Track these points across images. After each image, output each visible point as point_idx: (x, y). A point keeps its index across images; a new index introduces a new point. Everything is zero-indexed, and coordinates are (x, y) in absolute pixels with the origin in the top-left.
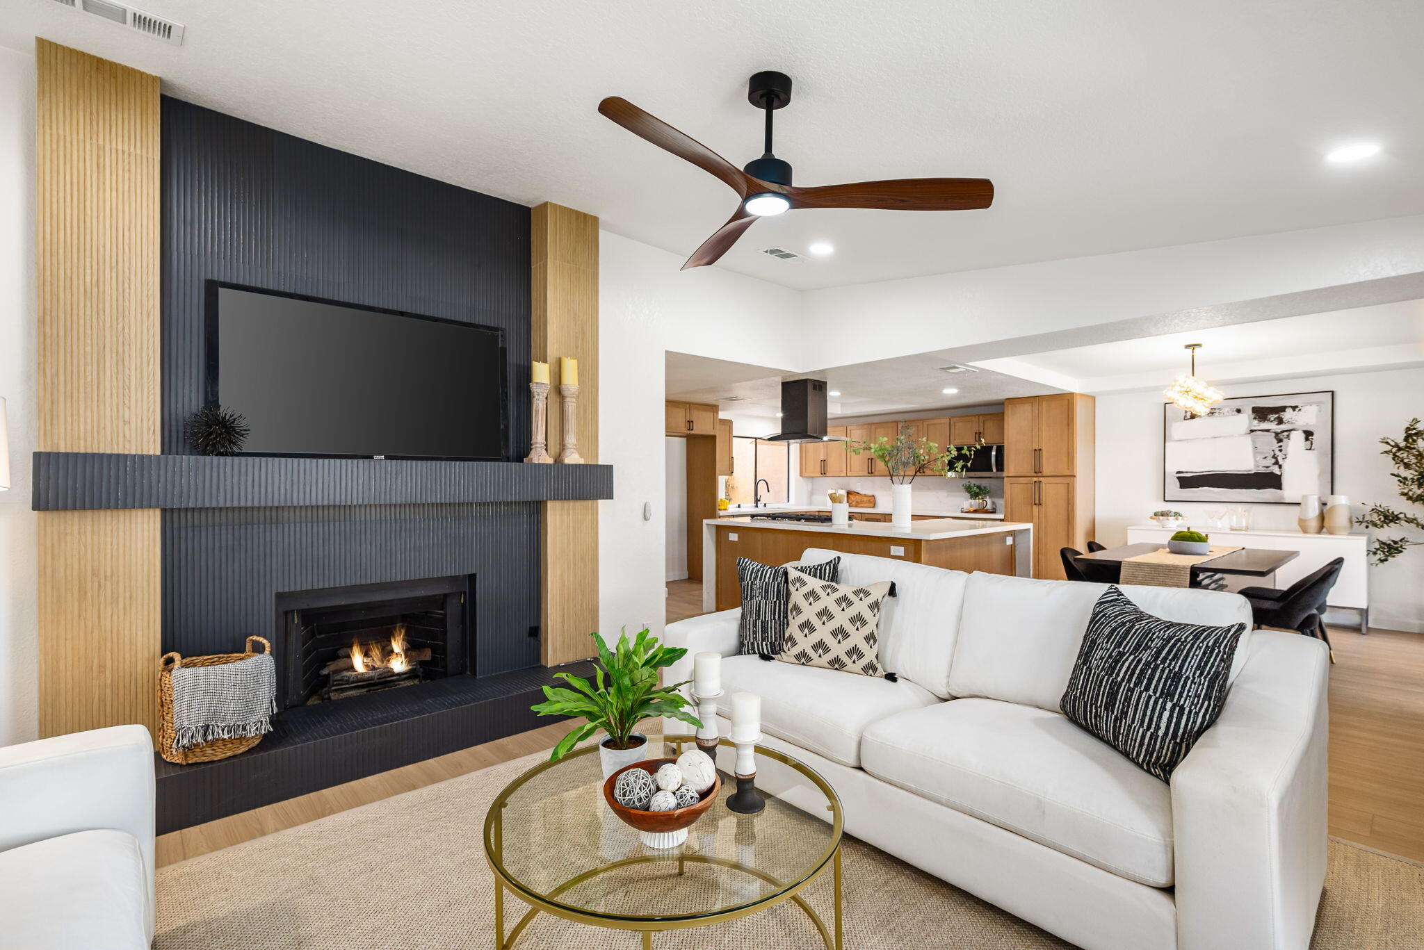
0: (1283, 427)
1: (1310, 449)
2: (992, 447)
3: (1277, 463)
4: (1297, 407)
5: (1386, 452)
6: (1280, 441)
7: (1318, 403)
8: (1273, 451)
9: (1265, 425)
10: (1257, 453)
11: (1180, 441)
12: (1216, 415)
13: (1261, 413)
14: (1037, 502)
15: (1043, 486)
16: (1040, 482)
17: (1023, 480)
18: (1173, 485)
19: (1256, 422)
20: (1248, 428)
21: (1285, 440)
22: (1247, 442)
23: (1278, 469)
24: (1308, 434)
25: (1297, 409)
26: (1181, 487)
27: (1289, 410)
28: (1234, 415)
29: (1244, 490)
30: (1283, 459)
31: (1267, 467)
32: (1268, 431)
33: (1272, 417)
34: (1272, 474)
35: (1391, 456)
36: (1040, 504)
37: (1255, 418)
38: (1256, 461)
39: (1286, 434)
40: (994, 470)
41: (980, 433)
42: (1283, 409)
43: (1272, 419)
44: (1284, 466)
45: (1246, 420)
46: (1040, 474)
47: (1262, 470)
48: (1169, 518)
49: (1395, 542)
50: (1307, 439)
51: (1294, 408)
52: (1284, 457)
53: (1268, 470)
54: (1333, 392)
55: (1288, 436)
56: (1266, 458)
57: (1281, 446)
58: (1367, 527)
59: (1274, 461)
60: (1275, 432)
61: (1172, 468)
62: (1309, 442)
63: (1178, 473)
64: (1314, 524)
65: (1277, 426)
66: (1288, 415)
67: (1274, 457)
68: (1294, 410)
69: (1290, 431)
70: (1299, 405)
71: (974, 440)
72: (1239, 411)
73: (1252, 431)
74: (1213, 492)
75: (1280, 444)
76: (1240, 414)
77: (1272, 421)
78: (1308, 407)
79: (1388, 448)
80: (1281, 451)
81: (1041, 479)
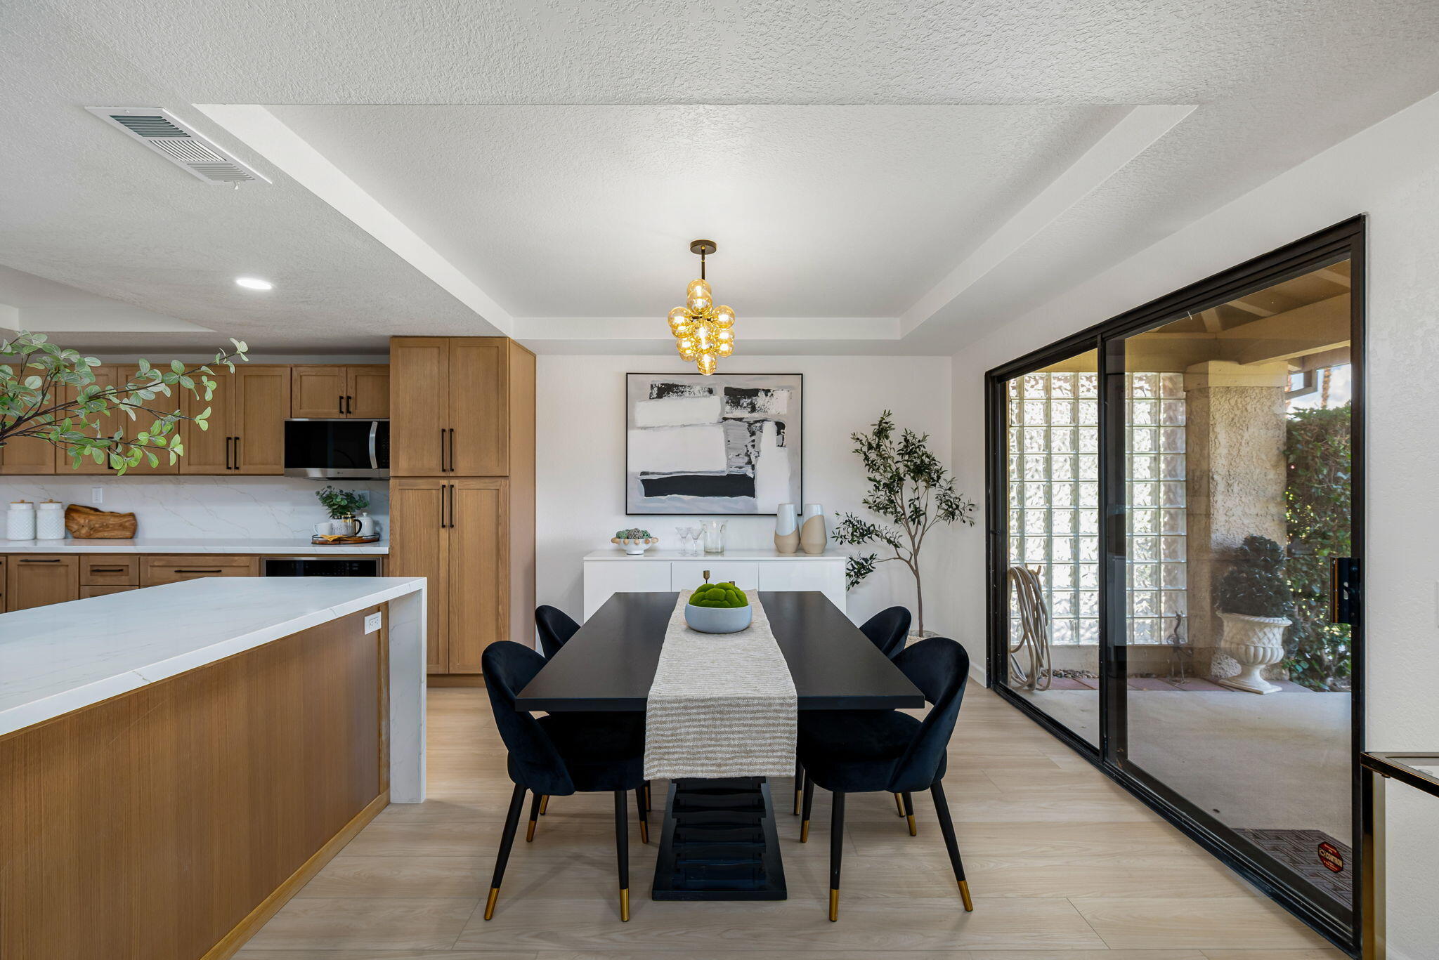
0: (756, 416)
1: (782, 446)
2: (370, 423)
3: (749, 462)
4: (769, 391)
5: (857, 450)
6: (753, 434)
7: (789, 388)
8: (746, 446)
9: (738, 413)
10: (730, 448)
11: (645, 428)
12: (687, 394)
13: (735, 396)
14: (447, 522)
15: (456, 492)
16: (452, 486)
17: (422, 484)
18: (637, 490)
19: (728, 407)
20: (721, 414)
21: (758, 433)
22: (719, 434)
23: (751, 470)
24: (780, 426)
25: (769, 394)
26: (647, 495)
27: (761, 394)
28: (706, 396)
29: (717, 498)
30: (756, 457)
31: (740, 468)
32: (740, 420)
33: (745, 402)
34: (745, 476)
35: (863, 456)
36: (452, 526)
37: (727, 403)
38: (728, 459)
39: (758, 424)
40: (374, 464)
41: (349, 398)
42: (754, 392)
43: (745, 404)
44: (757, 467)
45: (716, 403)
46: (452, 474)
47: (735, 471)
48: (637, 541)
49: (866, 560)
50: (779, 433)
51: (767, 392)
52: (757, 454)
53: (741, 472)
54: (802, 374)
55: (761, 427)
56: (738, 455)
57: (753, 441)
58: (841, 543)
59: (746, 459)
60: (748, 423)
61: (635, 468)
62: (780, 436)
63: (643, 473)
64: (792, 542)
65: (750, 415)
66: (760, 400)
67: (748, 455)
68: (766, 395)
69: (763, 421)
70: (772, 389)
71: (337, 410)
72: (711, 391)
73: (725, 419)
74: (683, 501)
75: (753, 438)
76: (712, 397)
77: (745, 407)
78: (780, 392)
79: (858, 446)
80: (753, 446)
81: (453, 482)
